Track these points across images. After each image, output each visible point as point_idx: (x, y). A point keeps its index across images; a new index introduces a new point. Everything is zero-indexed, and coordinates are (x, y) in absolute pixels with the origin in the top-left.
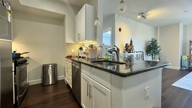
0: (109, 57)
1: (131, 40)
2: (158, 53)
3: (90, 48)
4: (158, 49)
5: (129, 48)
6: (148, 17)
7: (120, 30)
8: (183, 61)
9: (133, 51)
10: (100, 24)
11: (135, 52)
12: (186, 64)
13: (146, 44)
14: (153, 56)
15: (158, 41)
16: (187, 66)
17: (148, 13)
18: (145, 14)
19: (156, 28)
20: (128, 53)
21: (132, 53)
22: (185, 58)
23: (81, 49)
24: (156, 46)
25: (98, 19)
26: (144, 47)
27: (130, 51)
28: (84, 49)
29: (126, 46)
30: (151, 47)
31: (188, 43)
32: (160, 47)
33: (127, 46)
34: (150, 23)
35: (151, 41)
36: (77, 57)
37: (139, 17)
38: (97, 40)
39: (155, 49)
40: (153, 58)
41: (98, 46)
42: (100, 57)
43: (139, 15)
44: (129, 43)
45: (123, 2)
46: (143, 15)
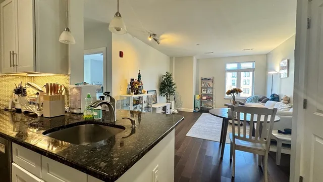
0: (96, 114)
1: (139, 74)
2: (173, 92)
3: (48, 92)
4: (174, 87)
5: (136, 87)
6: (161, 42)
7: (121, 54)
8: (196, 102)
9: (143, 92)
10: (74, 42)
11: (144, 92)
12: (198, 105)
13: (160, 80)
14: (167, 97)
15: (173, 77)
16: (199, 107)
17: (162, 37)
18: (158, 37)
19: (171, 58)
20: (135, 94)
21: (141, 94)
22: (198, 97)
23: (20, 91)
24: (171, 83)
25: (68, 30)
26: (158, 84)
27: (137, 91)
28: (31, 92)
29: (130, 83)
30: (165, 85)
31: (200, 80)
32: (175, 84)
33: (133, 82)
34: (165, 50)
35: (165, 76)
36: (6, 109)
37: (150, 39)
38: (70, 73)
39: (169, 87)
40: (167, 99)
41: (72, 86)
42: (75, 111)
43: (150, 37)
44: (136, 78)
45: (120, 16)
46: (156, 38)
